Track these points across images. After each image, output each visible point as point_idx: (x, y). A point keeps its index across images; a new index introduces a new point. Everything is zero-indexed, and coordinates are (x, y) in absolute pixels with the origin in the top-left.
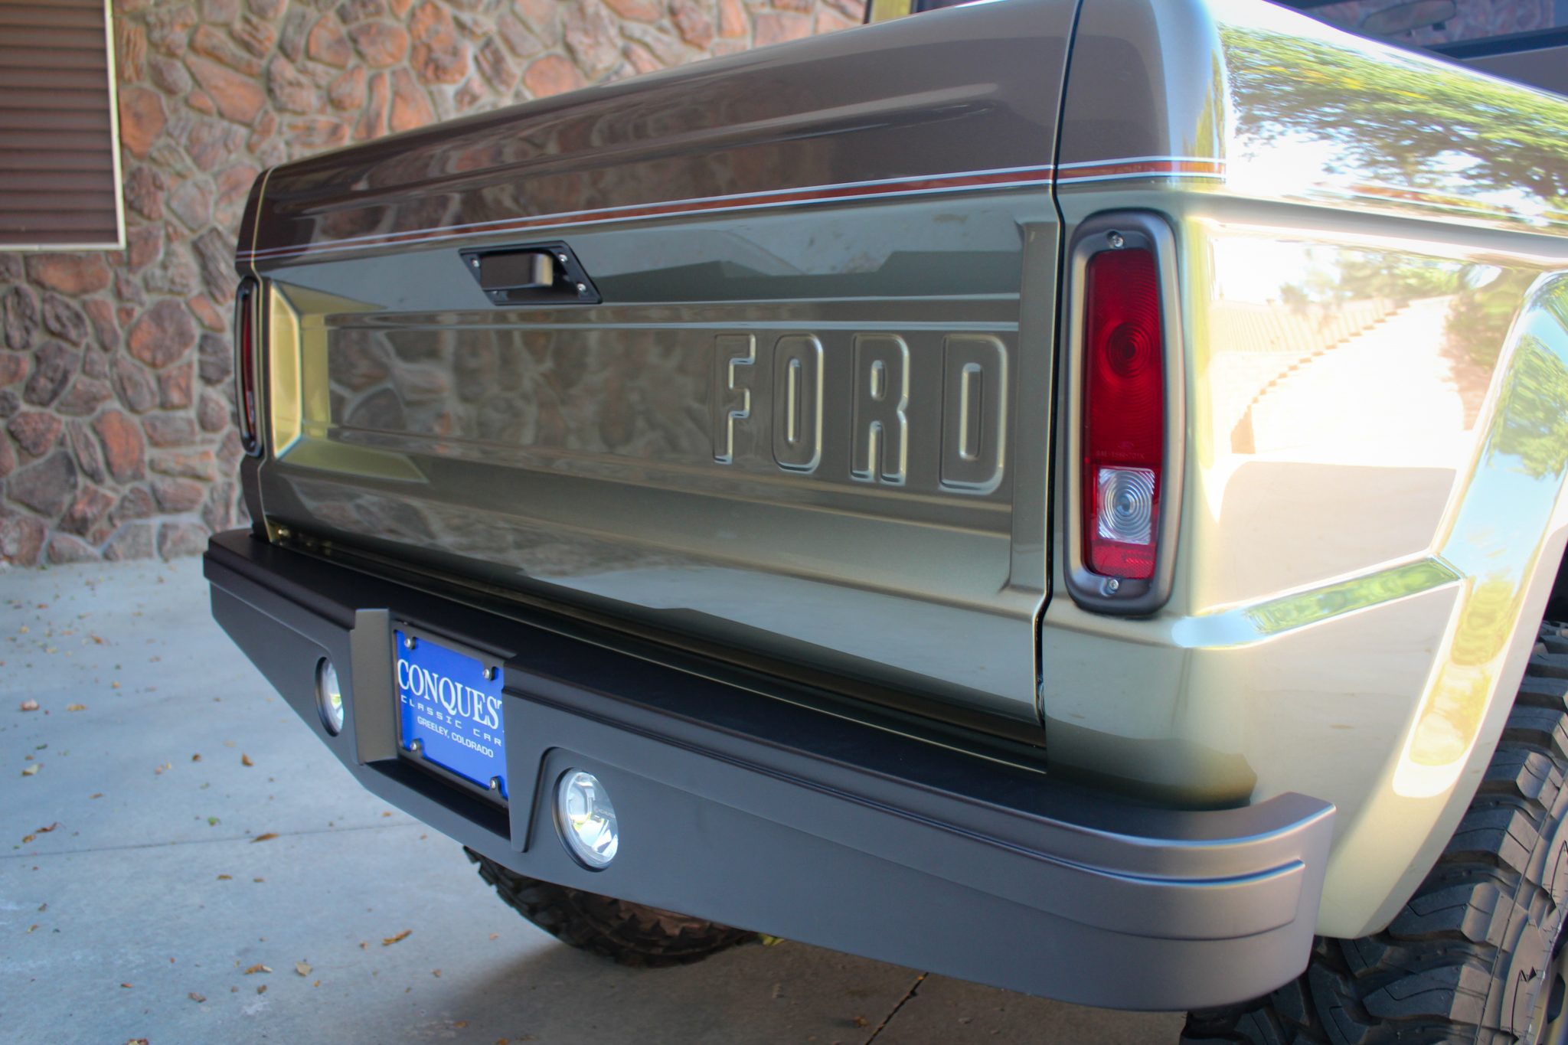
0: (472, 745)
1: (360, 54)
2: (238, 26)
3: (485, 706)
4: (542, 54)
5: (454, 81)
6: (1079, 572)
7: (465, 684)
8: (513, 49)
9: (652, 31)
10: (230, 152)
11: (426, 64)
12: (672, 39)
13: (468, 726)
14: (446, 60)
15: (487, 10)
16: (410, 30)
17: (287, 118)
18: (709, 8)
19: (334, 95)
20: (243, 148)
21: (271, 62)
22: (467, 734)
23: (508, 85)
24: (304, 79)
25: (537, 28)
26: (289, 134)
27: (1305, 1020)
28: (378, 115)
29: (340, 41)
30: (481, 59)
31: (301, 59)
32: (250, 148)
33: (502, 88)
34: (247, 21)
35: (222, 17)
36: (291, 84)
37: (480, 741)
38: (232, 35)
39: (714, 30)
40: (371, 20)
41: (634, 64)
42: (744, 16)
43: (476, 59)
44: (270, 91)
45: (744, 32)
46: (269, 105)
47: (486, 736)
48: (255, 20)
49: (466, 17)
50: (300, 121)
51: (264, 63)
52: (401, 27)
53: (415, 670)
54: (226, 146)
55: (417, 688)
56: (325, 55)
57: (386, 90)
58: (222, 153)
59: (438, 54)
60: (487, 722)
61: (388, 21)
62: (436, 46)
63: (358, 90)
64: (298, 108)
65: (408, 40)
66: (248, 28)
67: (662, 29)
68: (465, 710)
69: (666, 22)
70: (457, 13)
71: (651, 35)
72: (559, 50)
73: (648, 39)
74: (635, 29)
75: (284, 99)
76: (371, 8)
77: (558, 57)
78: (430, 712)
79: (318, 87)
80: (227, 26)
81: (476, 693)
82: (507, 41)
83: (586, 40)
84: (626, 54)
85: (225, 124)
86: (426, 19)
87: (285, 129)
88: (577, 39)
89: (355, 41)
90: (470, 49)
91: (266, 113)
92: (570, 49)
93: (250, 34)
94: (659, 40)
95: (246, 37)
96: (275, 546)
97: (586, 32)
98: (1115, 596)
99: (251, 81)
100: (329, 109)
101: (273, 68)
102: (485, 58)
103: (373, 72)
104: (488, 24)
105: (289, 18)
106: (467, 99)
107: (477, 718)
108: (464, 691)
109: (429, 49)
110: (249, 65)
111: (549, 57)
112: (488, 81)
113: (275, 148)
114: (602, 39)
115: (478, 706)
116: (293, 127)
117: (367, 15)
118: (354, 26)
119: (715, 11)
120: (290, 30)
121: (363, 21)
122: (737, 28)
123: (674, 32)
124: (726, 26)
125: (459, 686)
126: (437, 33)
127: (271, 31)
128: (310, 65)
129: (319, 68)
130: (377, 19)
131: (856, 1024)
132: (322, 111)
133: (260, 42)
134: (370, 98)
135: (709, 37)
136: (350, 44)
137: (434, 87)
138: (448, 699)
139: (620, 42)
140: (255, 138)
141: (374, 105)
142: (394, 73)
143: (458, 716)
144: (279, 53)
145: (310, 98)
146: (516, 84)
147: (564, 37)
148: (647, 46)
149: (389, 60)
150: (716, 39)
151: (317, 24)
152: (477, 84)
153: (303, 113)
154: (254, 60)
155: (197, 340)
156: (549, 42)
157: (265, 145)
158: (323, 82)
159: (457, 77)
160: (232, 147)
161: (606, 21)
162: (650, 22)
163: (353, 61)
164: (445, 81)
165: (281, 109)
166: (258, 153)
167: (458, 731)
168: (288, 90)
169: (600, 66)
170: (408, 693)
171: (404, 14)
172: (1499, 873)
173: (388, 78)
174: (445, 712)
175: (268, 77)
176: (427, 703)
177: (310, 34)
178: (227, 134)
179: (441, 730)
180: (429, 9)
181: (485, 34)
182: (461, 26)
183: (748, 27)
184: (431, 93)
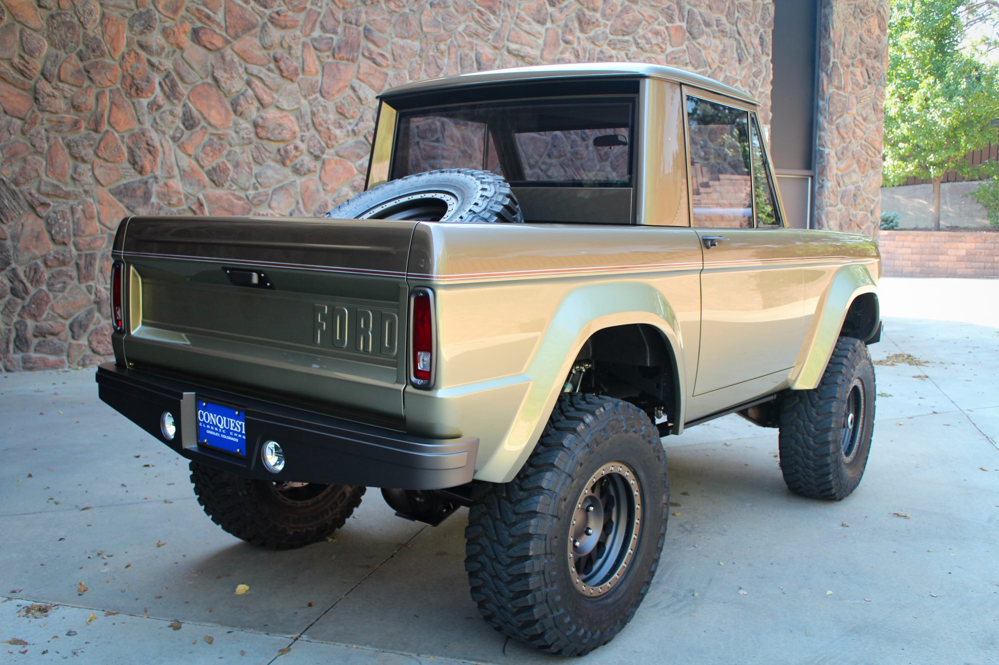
0: (229, 438)
1: (91, 79)
2: (16, 60)
3: (235, 424)
4: (200, 82)
5: (148, 97)
6: (413, 379)
7: (227, 417)
8: (182, 79)
9: (264, 70)
10: (11, 134)
11: (131, 87)
12: (276, 75)
13: (228, 432)
14: (143, 85)
15: (167, 56)
16: (121, 66)
17: (46, 115)
18: (297, 58)
19: (75, 103)
20: (19, 133)
21: (37, 82)
22: (227, 434)
23: (180, 101)
24: (56, 93)
25: (196, 67)
26: (47, 125)
27: (499, 517)
28: (102, 115)
29: (79, 71)
30: (163, 84)
31: (55, 81)
32: (23, 132)
33: (176, 101)
34: (22, 58)
35: (6, 55)
36: (49, 95)
37: (233, 436)
38: (12, 65)
39: (300, 71)
40: (97, 60)
41: (253, 90)
42: (317, 63)
43: (160, 84)
44: (36, 99)
45: (317, 72)
46: (35, 108)
47: (236, 435)
48: (26, 57)
49: (155, 60)
50: (54, 117)
51: (32, 83)
52: (117, 64)
53: (206, 415)
54: (9, 130)
55: (207, 420)
56: (71, 80)
57: (106, 101)
58: (6, 134)
59: (138, 81)
60: (236, 429)
61: (108, 60)
62: (136, 76)
63: (90, 100)
64: (53, 110)
65: (120, 72)
66: (22, 61)
67: (269, 70)
68: (227, 426)
69: (272, 66)
70: (149, 57)
71: (263, 73)
72: (210, 80)
73: (261, 75)
74: (254, 69)
75: (44, 104)
76: (98, 53)
77: (209, 84)
78: (212, 428)
79: (66, 98)
80: (10, 60)
81: (232, 420)
82: (179, 74)
83: (225, 75)
84: (249, 83)
85: (8, 117)
86: (131, 60)
87: (45, 122)
88: (220, 74)
89: (88, 72)
90: (157, 78)
91: (33, 111)
92: (216, 80)
93: (24, 66)
94: (269, 76)
95: (22, 68)
96: (129, 369)
97: (225, 71)
98: (422, 385)
99: (24, 93)
100: (72, 111)
101: (38, 86)
102: (166, 83)
103: (99, 90)
104: (168, 64)
105: (47, 57)
106: (155, 107)
107: (232, 429)
108: (227, 420)
109: (133, 78)
110: (23, 83)
111: (204, 84)
112: (168, 97)
113: (39, 133)
114: (235, 75)
115: (232, 425)
116: (49, 121)
117: (95, 57)
118: (87, 63)
119: (301, 59)
120: (49, 64)
121: (93, 60)
122: (314, 71)
123: (277, 71)
124: (306, 68)
125: (225, 418)
126: (138, 68)
127: (37, 64)
128: (61, 85)
129: (66, 87)
130: (101, 59)
131: (368, 566)
132: (67, 112)
133: (30, 70)
134: (97, 105)
135: (297, 75)
136: (85, 73)
137: (135, 100)
138: (220, 422)
139: (245, 77)
140: (26, 127)
141: (99, 109)
142: (111, 91)
143: (224, 428)
144: (41, 77)
145: (61, 104)
146: (184, 99)
147: (213, 73)
148: (260, 79)
149: (109, 84)
150: (301, 76)
151: (65, 61)
152: (161, 99)
153: (56, 113)
154: (27, 81)
156: (204, 76)
157: (32, 131)
158: (68, 95)
159: (149, 94)
160: (12, 131)
161: (238, 64)
162: (263, 65)
163: (87, 83)
164: (142, 97)
165: (43, 111)
166: (28, 136)
167: (224, 434)
168: (47, 99)
169: (233, 90)
170: (203, 422)
171: (117, 57)
172: (555, 469)
173: (108, 93)
174: (219, 428)
175: (35, 91)
176: (211, 425)
177: (61, 66)
178: (9, 123)
179: (217, 434)
180: (133, 54)
181: (166, 70)
182: (152, 65)
183: (320, 70)
184: (133, 104)
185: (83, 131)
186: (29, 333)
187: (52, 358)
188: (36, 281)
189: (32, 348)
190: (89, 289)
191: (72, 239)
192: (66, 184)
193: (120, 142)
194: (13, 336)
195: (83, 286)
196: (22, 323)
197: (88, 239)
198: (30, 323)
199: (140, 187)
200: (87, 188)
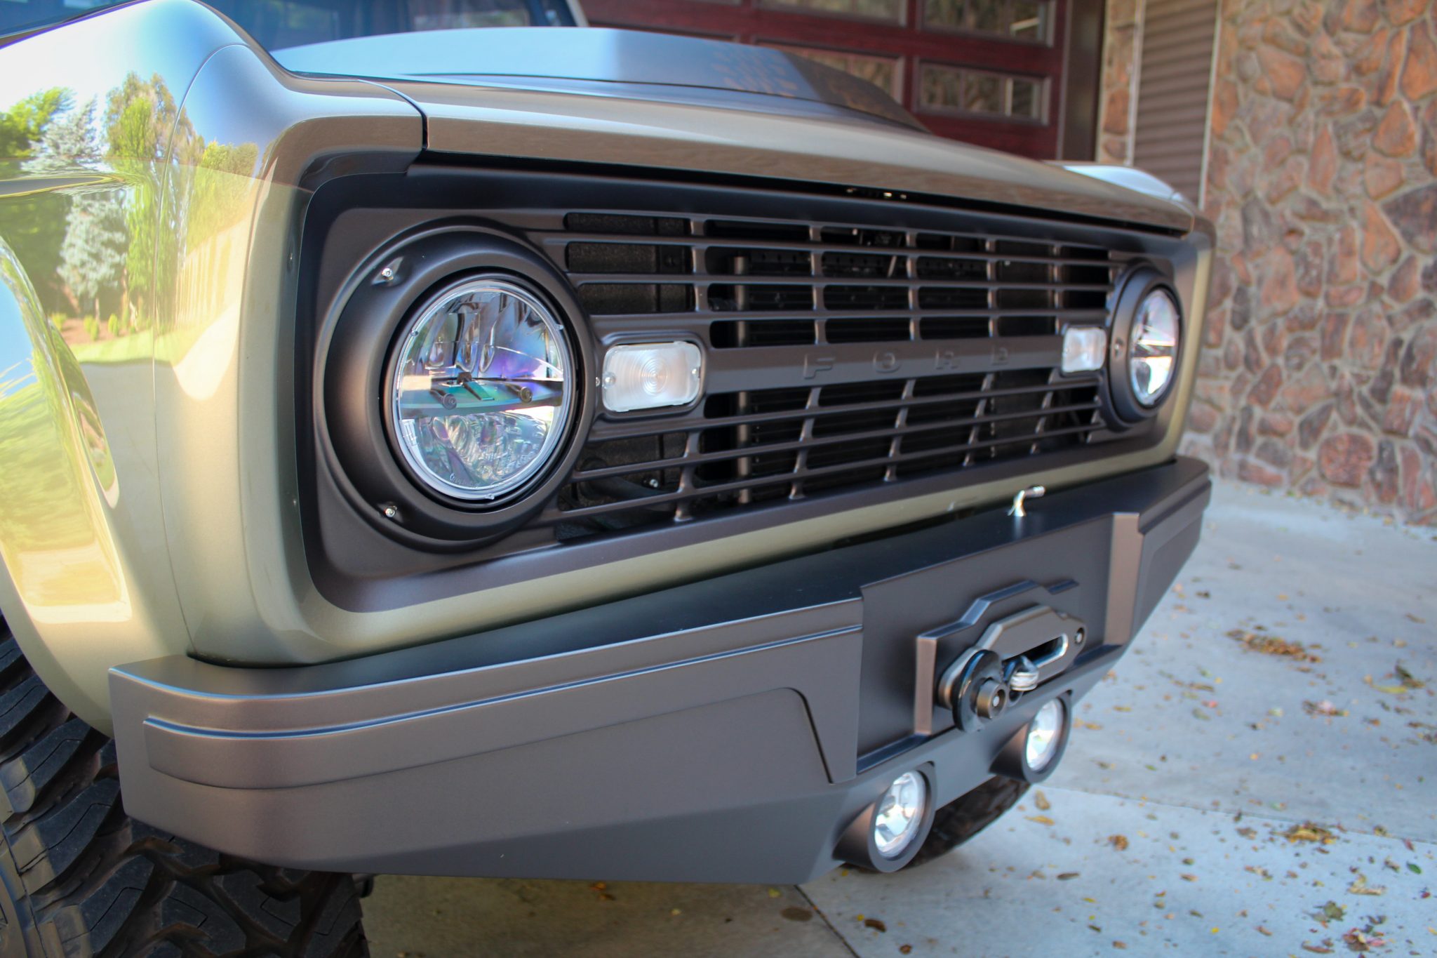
1: (1386, 15)
2: (1297, 12)
10: (1274, 125)
17: (1319, 90)
19: (1358, 61)
20: (1284, 123)
21: (1314, 39)
24: (1336, 51)
26: (1318, 106)
28: (1393, 75)
29: (1370, 6)
31: (1339, 31)
32: (1289, 122)
36: (1325, 58)
38: (1291, 21)
44: (1308, 66)
46: (1307, 80)
50: (1327, 92)
51: (1308, 40)
54: (1272, 119)
56: (1357, 24)
57: (1402, 47)
58: (1269, 126)
63: (1379, 51)
64: (1328, 79)
66: (1303, 12)
75: (1318, 72)
79: (1346, 55)
80: (1289, 14)
85: (1275, 102)
87: (1316, 100)
91: (1304, 86)
93: (1304, 18)
95: (1301, 21)
99: (1298, 60)
100: (1353, 77)
101: (1314, 44)
103: (1394, 30)
110: (1298, 45)
113: (1306, 119)
116: (1323, 98)
120: (1333, 7)
127: (1320, 11)
128: (1343, 35)
129: (1350, 37)
132: (1346, 79)
133: (1309, 21)
134: (1388, 57)
136: (1378, 8)
140: (1294, 112)
141: (1391, 63)
142: (1412, 29)
144: (1322, 29)
145: (1339, 68)
149: (1409, 18)
153: (1331, 84)
154: (1302, 40)
155: (1233, 291)
157: (1300, 118)
158: (1351, 50)
160: (1276, 123)
163: (1379, 24)
165: (1315, 82)
166: (1296, 124)
168: (1321, 63)
173: (1405, 35)
175: (1306, 53)
178: (1275, 111)
185: (1364, 107)
186: (1254, 428)
187: (1270, 470)
188: (1272, 351)
189: (1255, 449)
190: (1334, 370)
191: (1324, 287)
192: (1328, 198)
193: (1410, 118)
194: (1236, 427)
195: (1325, 367)
196: (1247, 412)
197: (1342, 289)
198: (1258, 412)
199: (1427, 198)
200: (1353, 202)
